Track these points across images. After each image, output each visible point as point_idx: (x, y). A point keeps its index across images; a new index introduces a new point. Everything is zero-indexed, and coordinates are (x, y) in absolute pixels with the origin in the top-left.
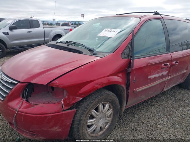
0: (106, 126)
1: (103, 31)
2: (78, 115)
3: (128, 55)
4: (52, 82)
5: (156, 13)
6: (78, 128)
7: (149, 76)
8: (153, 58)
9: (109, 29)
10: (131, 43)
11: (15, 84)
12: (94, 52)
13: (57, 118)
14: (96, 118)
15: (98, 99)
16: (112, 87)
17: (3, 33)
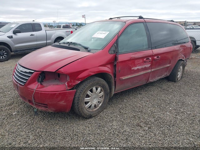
0: (99, 105)
1: (96, 33)
2: (78, 94)
3: (114, 51)
4: (59, 70)
5: (141, 17)
6: (78, 103)
7: (132, 67)
8: (136, 54)
9: (101, 32)
10: (117, 42)
11: (32, 73)
12: (89, 49)
13: (63, 95)
14: (91, 97)
15: (92, 83)
16: (102, 75)
17: (8, 37)
